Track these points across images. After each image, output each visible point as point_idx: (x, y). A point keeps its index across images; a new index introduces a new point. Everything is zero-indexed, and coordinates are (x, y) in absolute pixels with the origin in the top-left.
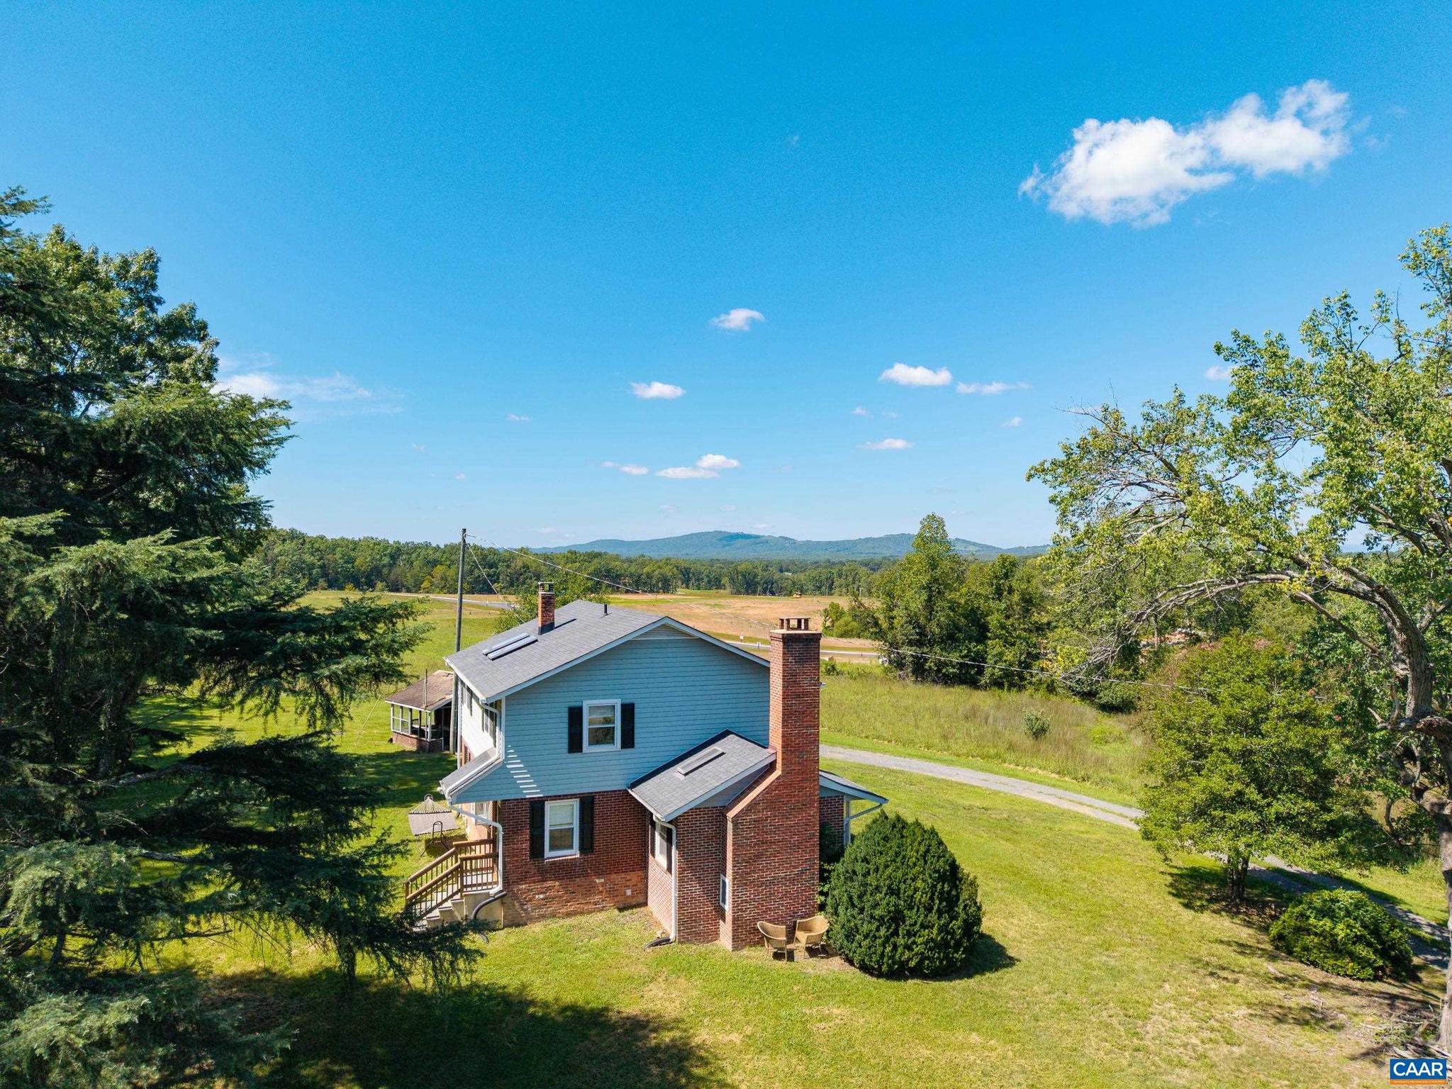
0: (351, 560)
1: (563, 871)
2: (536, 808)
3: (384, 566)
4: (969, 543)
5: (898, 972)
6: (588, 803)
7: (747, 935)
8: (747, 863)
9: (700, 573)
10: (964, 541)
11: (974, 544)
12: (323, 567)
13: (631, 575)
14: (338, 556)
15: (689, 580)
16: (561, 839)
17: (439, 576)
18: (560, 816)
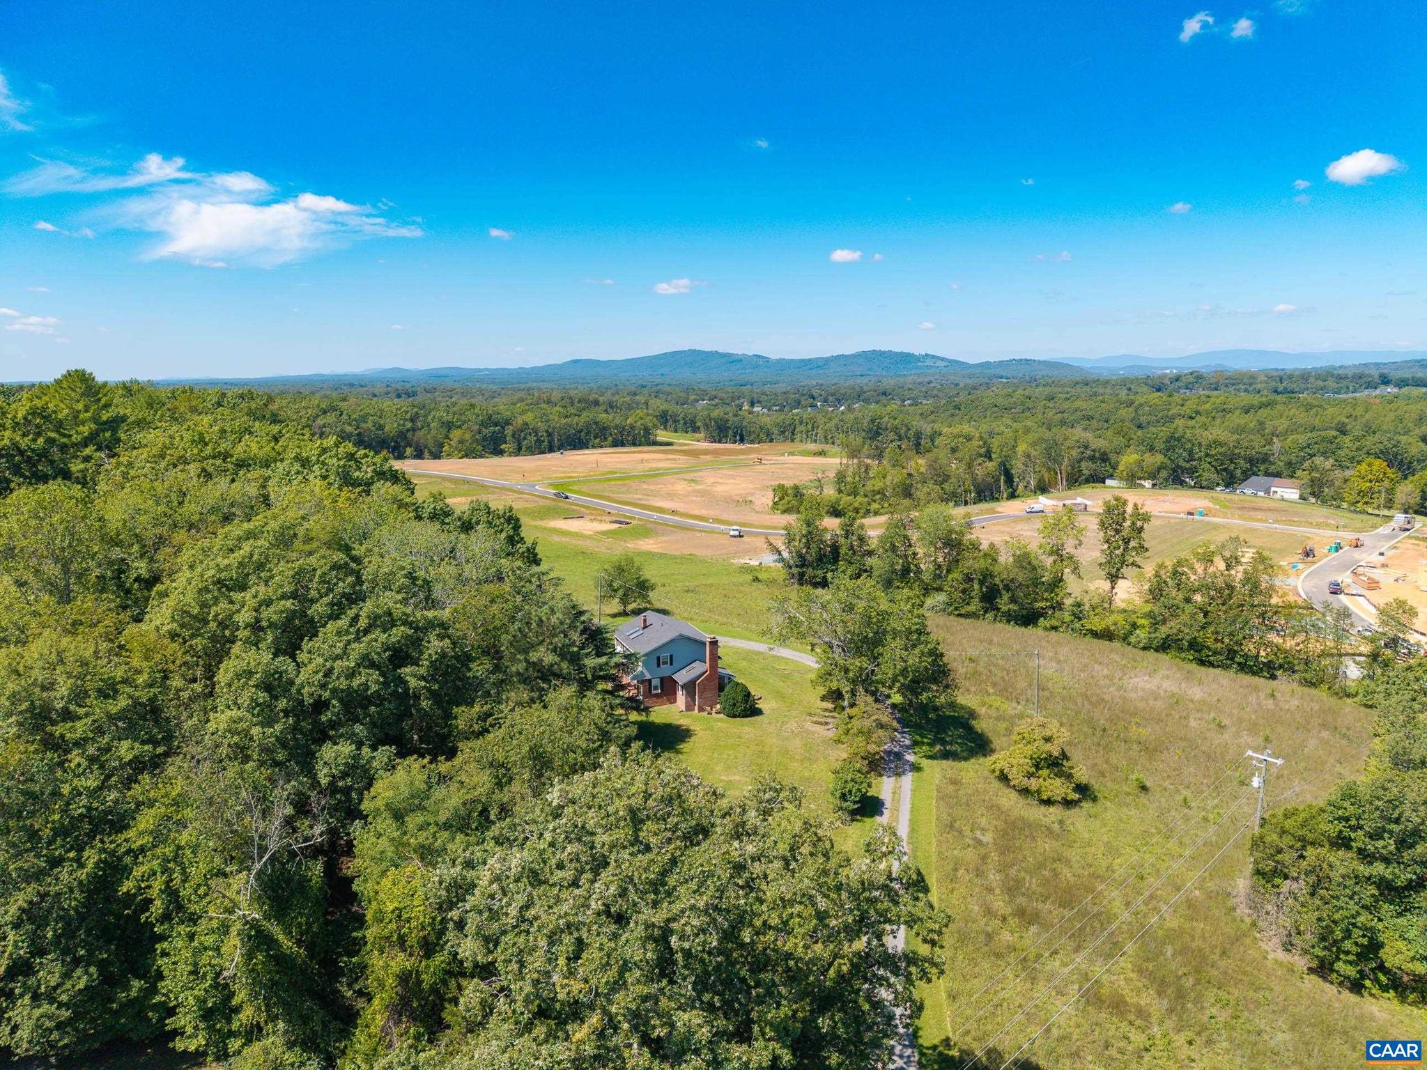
0: (381, 427)
1: (657, 696)
2: (650, 681)
3: (408, 430)
4: (939, 358)
5: (734, 716)
6: (662, 679)
7: (701, 709)
8: (701, 693)
9: (677, 415)
10: (933, 357)
11: (943, 359)
12: (359, 434)
13: (616, 427)
14: (370, 424)
15: (667, 421)
16: (656, 688)
17: (456, 439)
18: (656, 682)
